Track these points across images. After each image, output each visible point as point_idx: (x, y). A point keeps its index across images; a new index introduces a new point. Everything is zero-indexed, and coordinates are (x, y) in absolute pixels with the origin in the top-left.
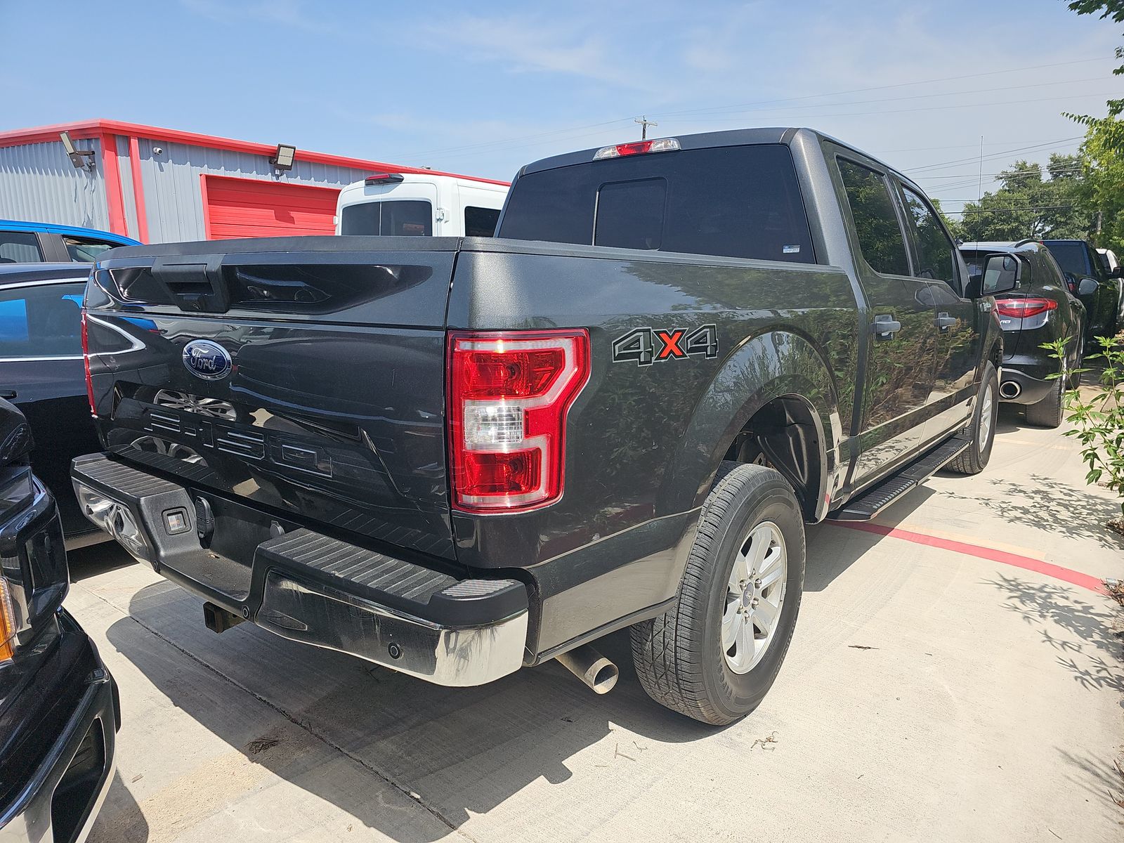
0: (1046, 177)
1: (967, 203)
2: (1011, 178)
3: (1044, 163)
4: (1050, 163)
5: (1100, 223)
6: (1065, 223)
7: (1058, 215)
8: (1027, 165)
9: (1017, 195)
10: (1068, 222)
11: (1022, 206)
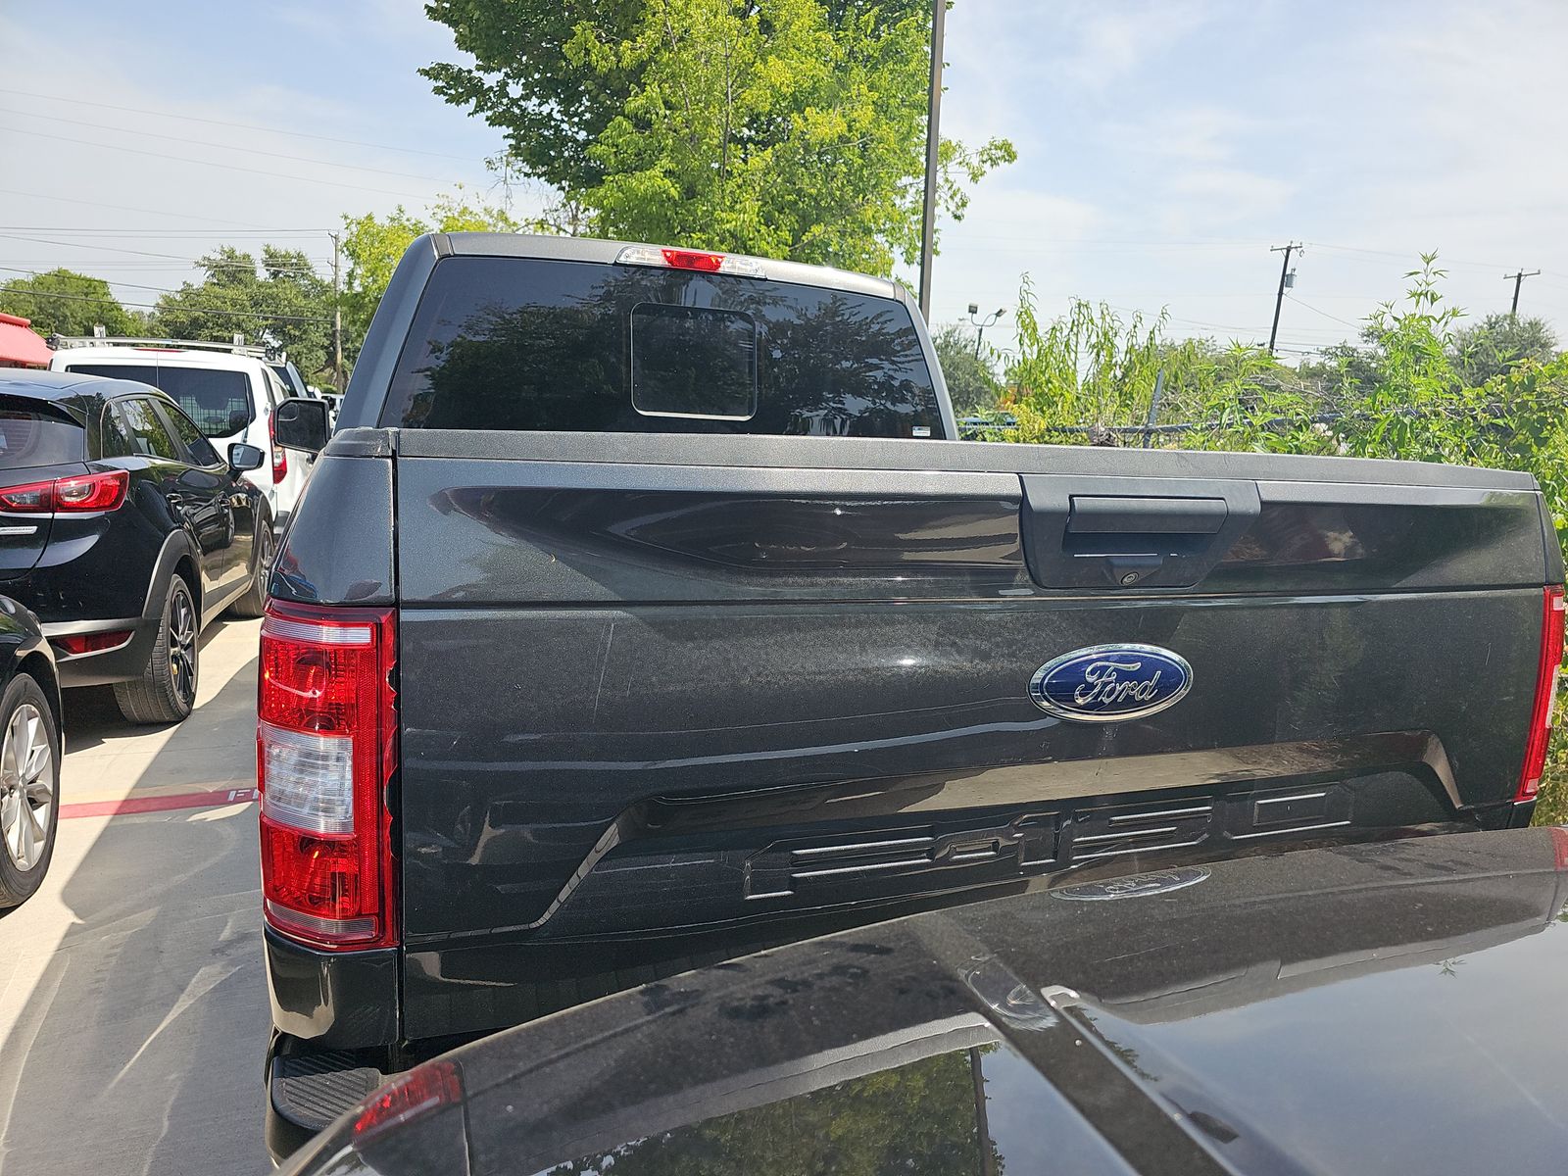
0: (262, 274)
1: (164, 293)
2: (217, 269)
3: (258, 257)
4: (265, 256)
5: (339, 342)
6: (301, 339)
7: (290, 327)
8: (237, 253)
9: (230, 293)
10: (304, 337)
11: (243, 308)
